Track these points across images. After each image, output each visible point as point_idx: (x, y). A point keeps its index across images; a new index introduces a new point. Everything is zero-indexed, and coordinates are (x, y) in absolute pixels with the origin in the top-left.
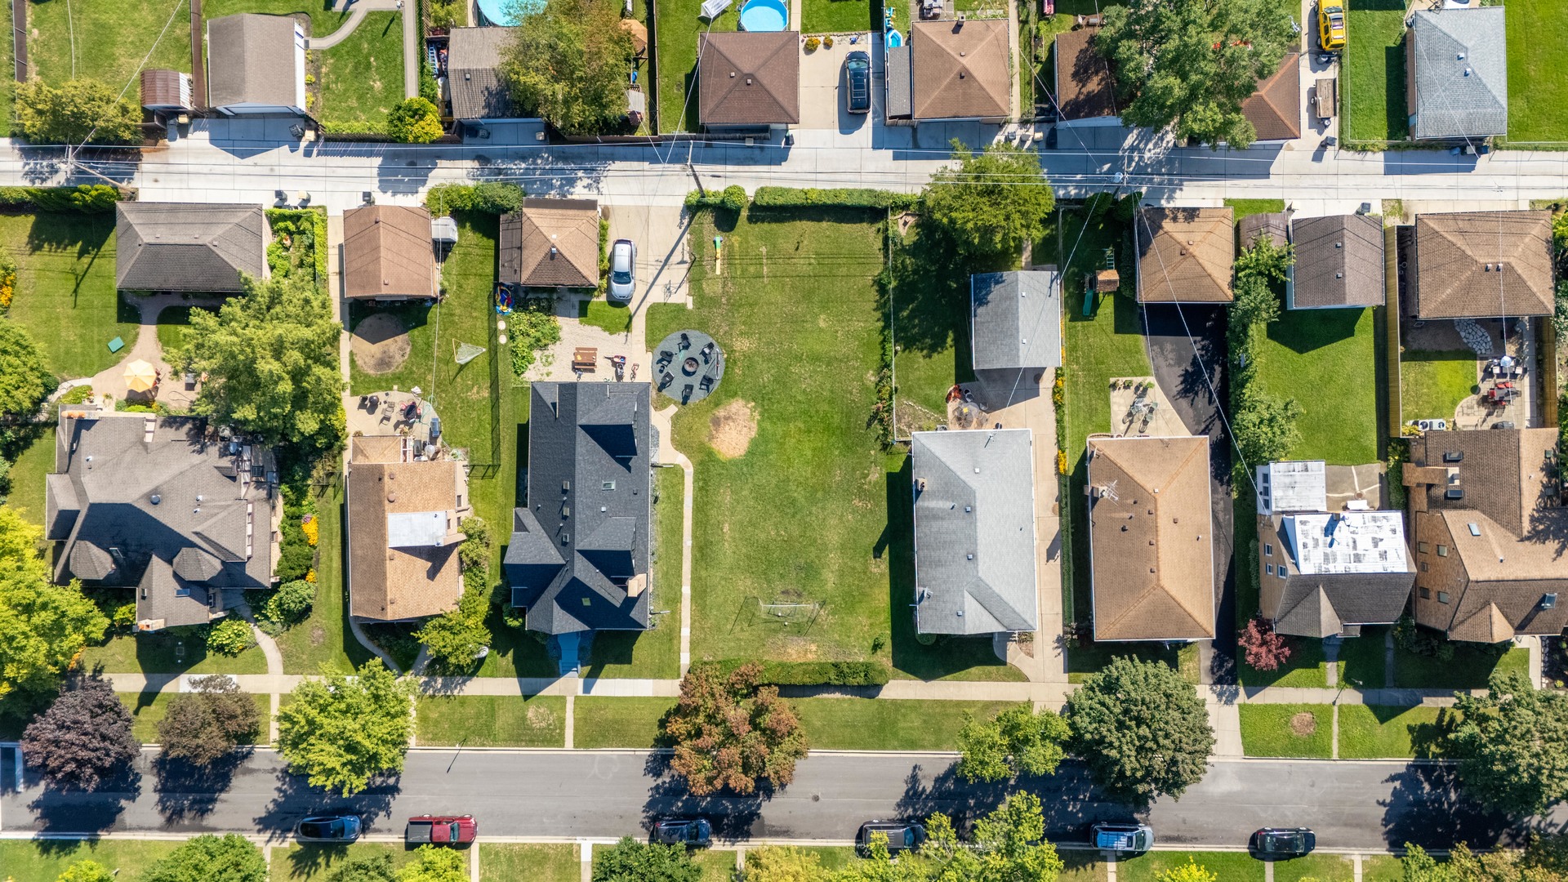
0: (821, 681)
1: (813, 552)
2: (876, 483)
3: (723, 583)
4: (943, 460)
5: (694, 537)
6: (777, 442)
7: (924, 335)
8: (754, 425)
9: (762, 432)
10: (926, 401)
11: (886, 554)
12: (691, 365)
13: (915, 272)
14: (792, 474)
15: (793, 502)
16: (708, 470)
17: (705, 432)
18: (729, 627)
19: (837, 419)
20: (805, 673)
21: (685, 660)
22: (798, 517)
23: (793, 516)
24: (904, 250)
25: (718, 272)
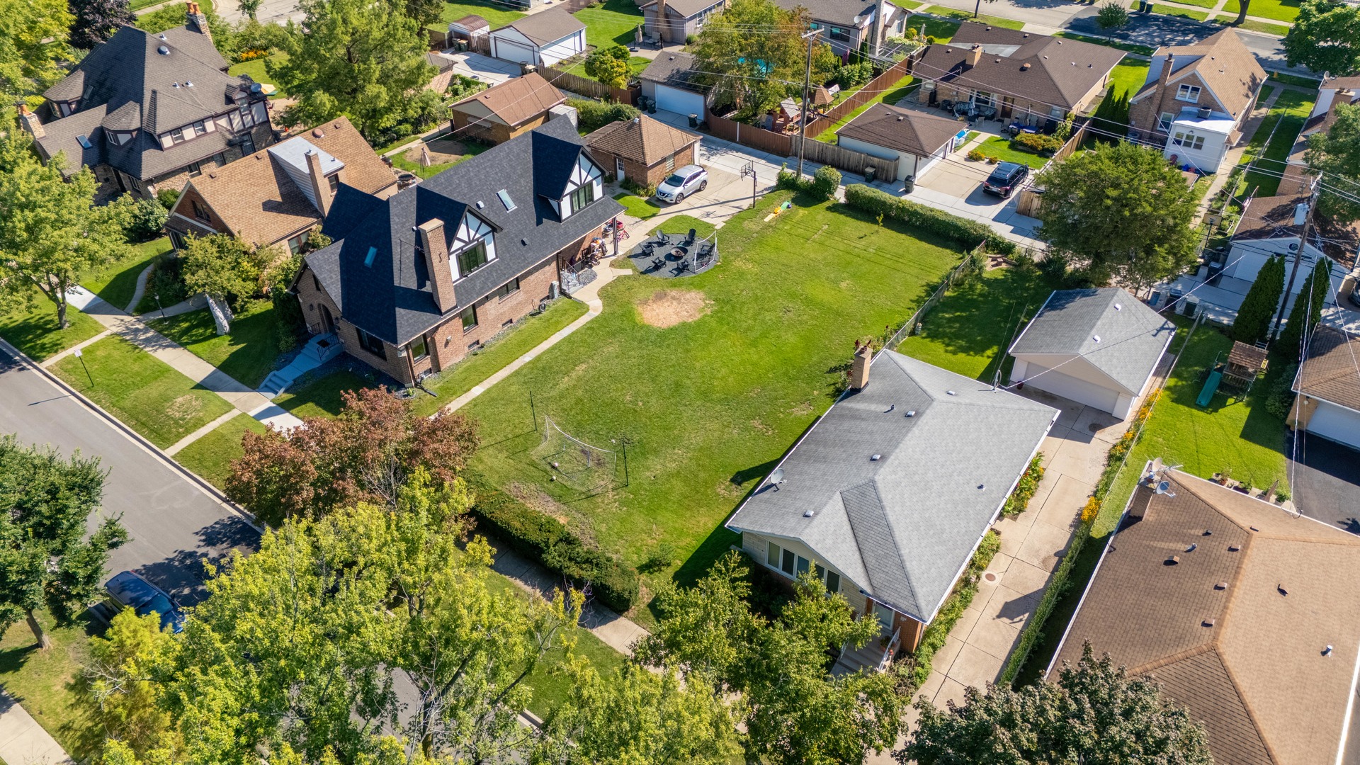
2: (798, 418)
9: (702, 325)
13: (982, 296)
16: (613, 321)
17: (641, 297)
23: (667, 397)
25: (766, 220)
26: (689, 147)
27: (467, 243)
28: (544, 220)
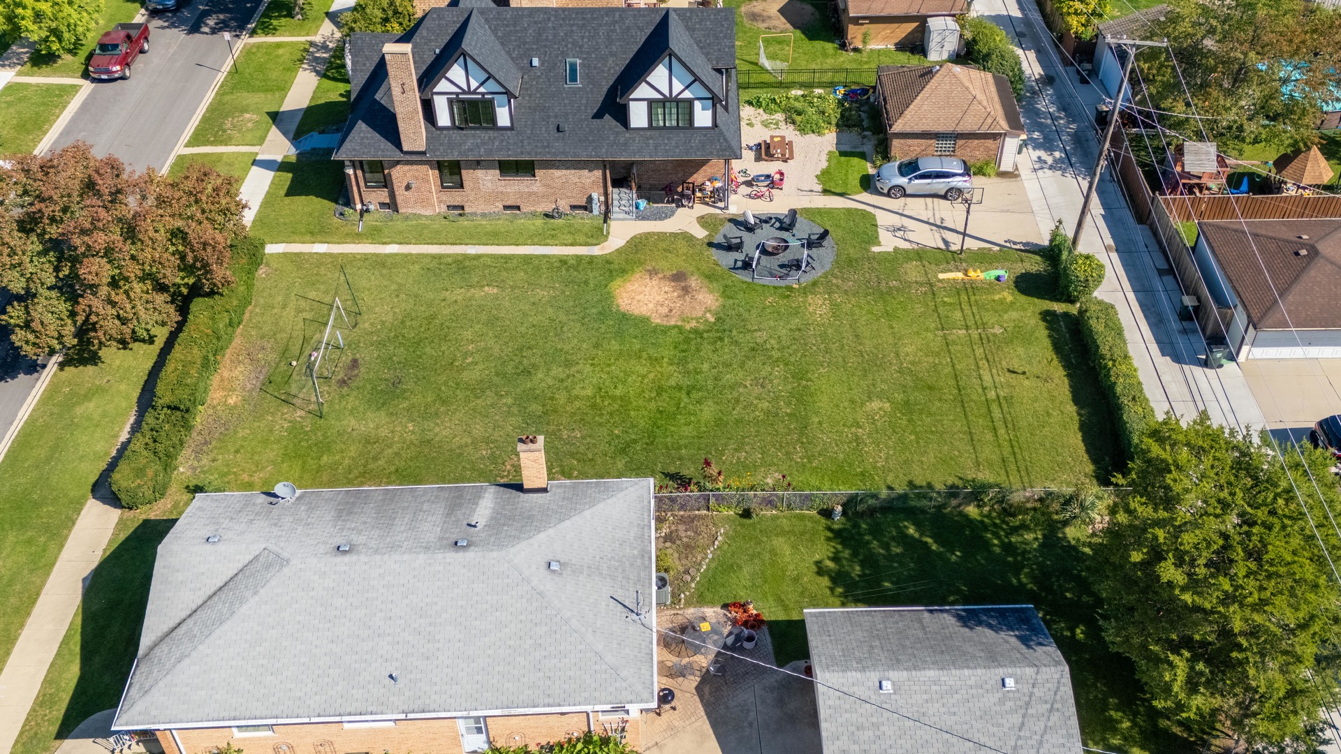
1: (423, 400)
3: (393, 287)
5: (477, 257)
6: (642, 350)
8: (673, 322)
9: (659, 331)
10: (723, 567)
15: (526, 373)
16: (594, 270)
17: (662, 264)
22: (497, 380)
23: (498, 373)
24: (1054, 528)
25: (941, 276)
26: (995, 136)
27: (464, 92)
28: (607, 117)
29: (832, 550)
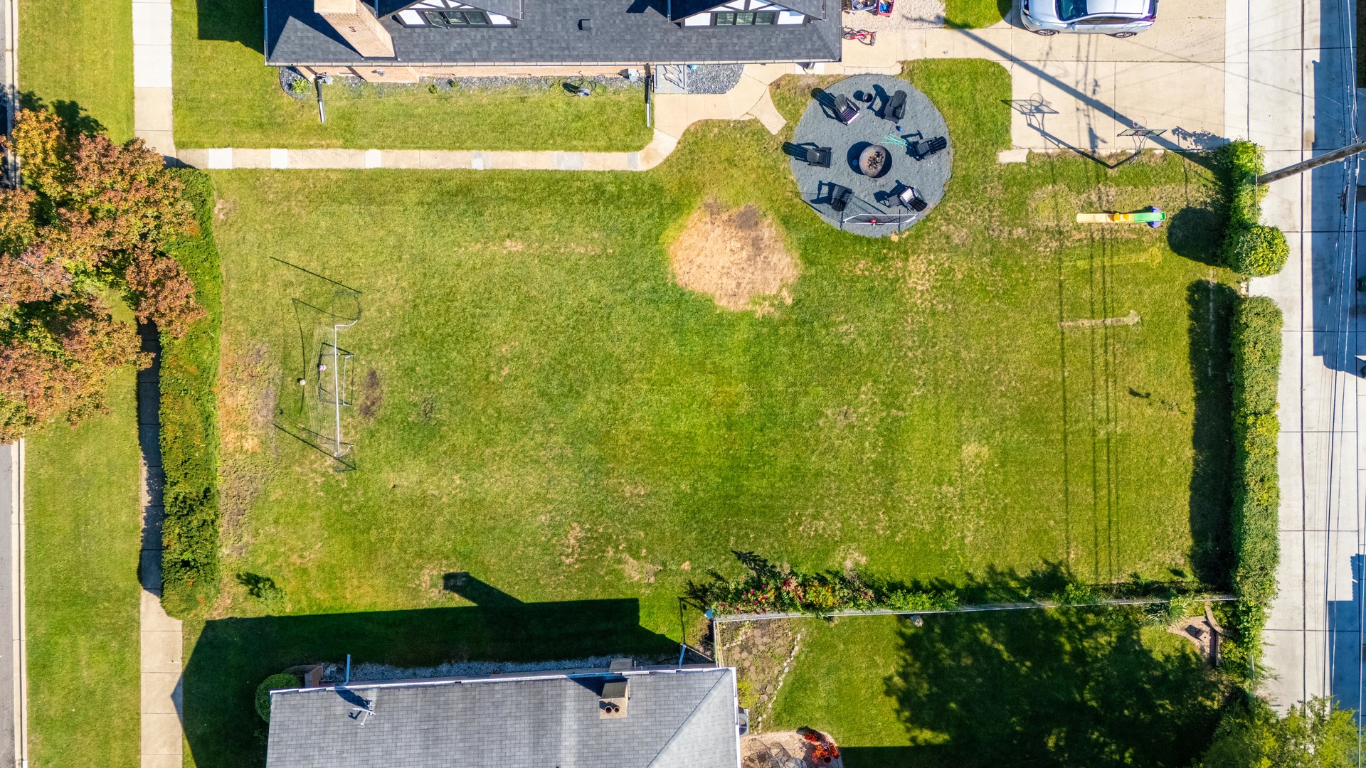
0: (168, 465)
1: (463, 439)
2: (619, 575)
3: (391, 241)
4: (674, 746)
5: (491, 176)
6: (706, 355)
7: (939, 677)
8: (742, 305)
9: (725, 322)
10: (800, 683)
11: (458, 601)
12: (873, 162)
13: (1079, 655)
14: (636, 391)
15: (574, 393)
16: (640, 204)
17: (725, 196)
18: (293, 256)
19: (755, 484)
20: (187, 428)
21: (217, 159)
22: (542, 405)
23: (543, 394)
24: (1130, 629)
25: (1082, 218)
28: (649, 10)
29: (902, 662)
